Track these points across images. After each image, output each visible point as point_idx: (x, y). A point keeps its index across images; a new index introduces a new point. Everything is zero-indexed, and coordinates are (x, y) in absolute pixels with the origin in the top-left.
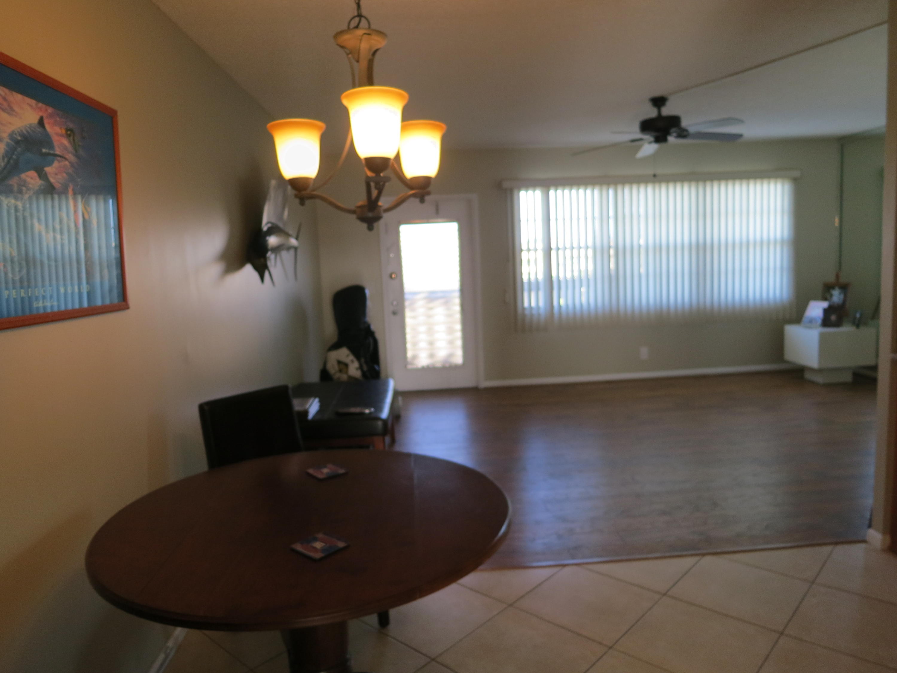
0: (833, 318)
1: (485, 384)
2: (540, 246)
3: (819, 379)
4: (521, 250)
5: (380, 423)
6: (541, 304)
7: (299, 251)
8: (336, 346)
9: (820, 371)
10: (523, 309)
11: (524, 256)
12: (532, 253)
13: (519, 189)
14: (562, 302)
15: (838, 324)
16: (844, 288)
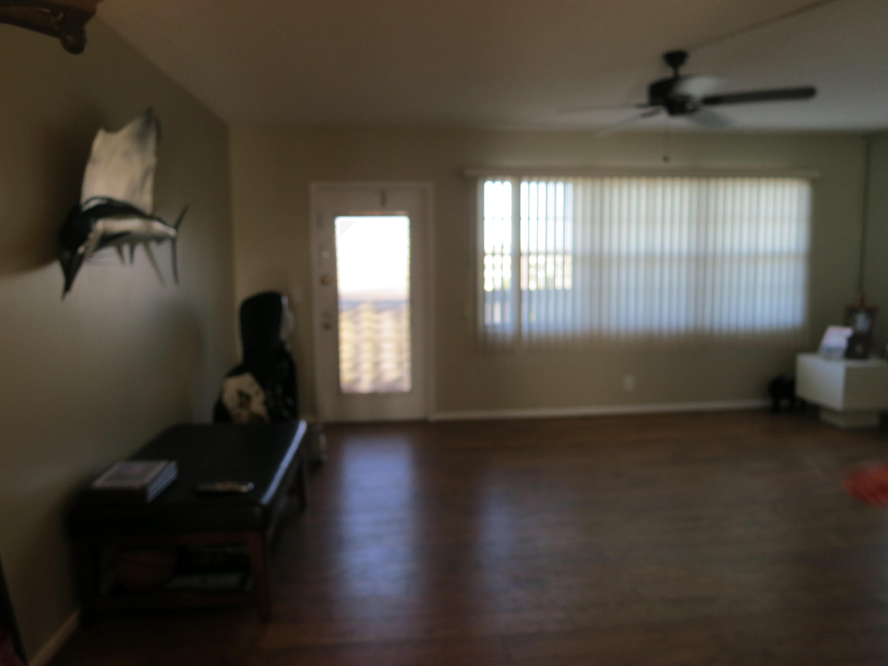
0: (859, 349)
1: (436, 416)
2: (508, 249)
3: (841, 422)
4: (484, 254)
5: (258, 510)
6: (508, 319)
7: (179, 244)
8: (237, 371)
9: (844, 413)
10: (485, 326)
11: (488, 261)
12: (498, 257)
13: (485, 178)
14: (534, 317)
15: (863, 356)
16: (871, 313)
